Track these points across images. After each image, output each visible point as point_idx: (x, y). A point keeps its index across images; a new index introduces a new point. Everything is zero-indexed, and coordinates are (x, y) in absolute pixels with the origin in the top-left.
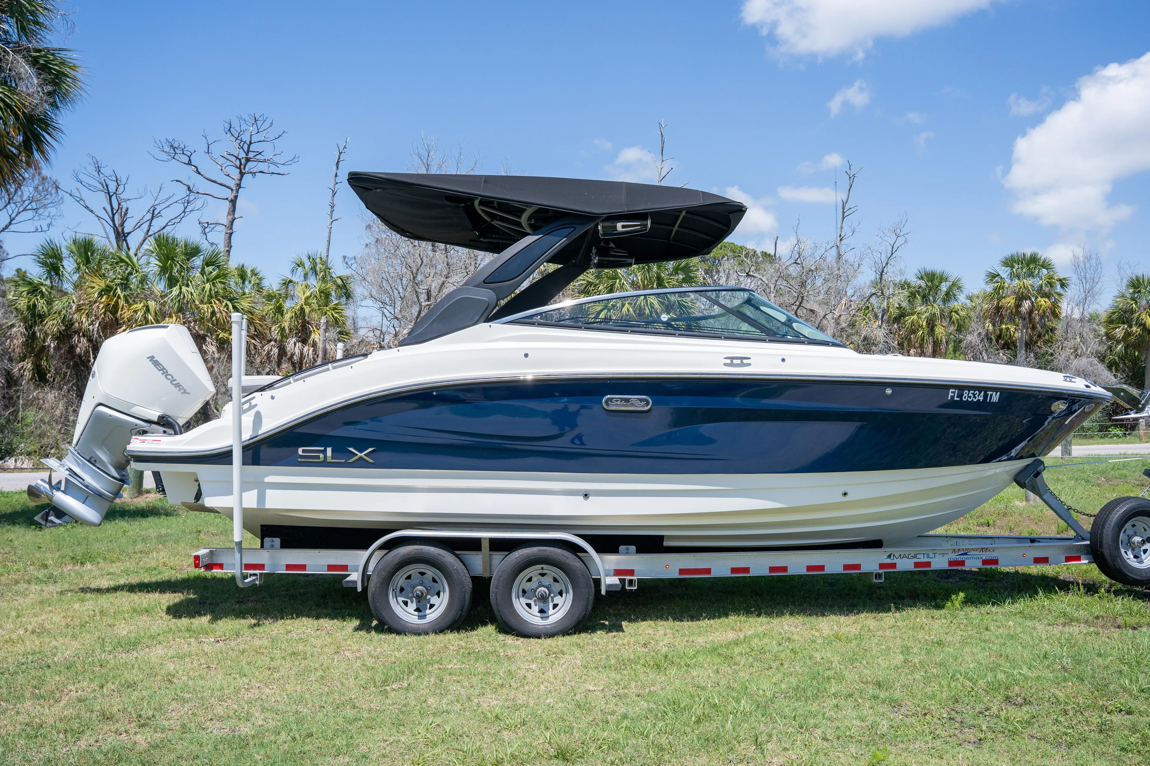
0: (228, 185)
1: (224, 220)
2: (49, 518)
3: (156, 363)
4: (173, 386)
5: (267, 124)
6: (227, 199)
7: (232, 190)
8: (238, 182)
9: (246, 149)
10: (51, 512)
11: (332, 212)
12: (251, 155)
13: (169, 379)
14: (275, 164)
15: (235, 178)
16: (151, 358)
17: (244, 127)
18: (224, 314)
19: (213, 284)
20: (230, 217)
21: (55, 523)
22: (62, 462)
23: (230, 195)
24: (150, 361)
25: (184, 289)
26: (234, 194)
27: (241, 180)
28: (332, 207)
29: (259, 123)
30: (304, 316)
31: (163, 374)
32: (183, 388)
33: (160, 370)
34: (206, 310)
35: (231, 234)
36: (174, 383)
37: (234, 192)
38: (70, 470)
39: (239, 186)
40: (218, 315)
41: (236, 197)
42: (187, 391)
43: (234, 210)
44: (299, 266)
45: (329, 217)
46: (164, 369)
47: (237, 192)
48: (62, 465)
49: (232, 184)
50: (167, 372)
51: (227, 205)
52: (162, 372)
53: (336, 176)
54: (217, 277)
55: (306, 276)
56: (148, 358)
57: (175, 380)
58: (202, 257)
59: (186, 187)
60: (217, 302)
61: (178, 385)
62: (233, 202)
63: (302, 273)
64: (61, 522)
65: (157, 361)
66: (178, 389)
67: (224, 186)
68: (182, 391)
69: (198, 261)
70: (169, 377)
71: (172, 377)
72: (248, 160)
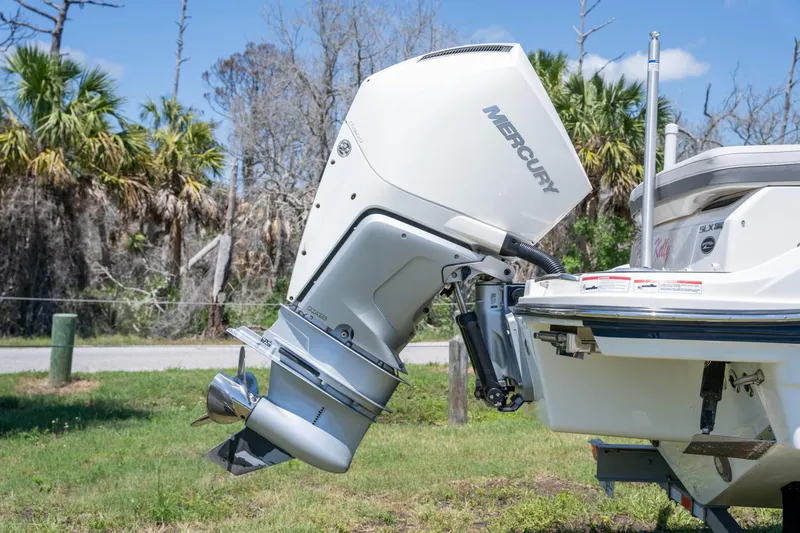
0: (51, 15)
2: (237, 455)
3: (503, 124)
4: (531, 174)
6: (50, 32)
7: (56, 22)
8: (62, 12)
10: (241, 441)
11: (180, 51)
13: (525, 158)
15: (59, 7)
16: (493, 112)
18: (115, 151)
19: (98, 113)
20: (55, 54)
21: (249, 465)
22: (266, 335)
23: (55, 28)
24: (490, 117)
25: (65, 116)
26: (58, 26)
27: (66, 9)
28: (180, 45)
30: (176, 163)
31: (514, 146)
32: (548, 178)
33: (508, 138)
34: (92, 145)
36: (533, 166)
37: (59, 23)
38: (284, 351)
39: (64, 17)
40: (108, 152)
41: (61, 30)
42: (554, 187)
43: (58, 46)
44: (149, 110)
45: (176, 57)
46: (517, 134)
47: (62, 23)
48: (267, 342)
49: (56, 14)
50: (522, 141)
52: (512, 142)
53: (185, 8)
54: (103, 104)
55: (157, 123)
56: (485, 111)
57: (536, 161)
58: (79, 80)
60: (104, 134)
61: (540, 173)
62: (58, 36)
63: (154, 119)
64: (262, 463)
65: (503, 118)
66: (539, 179)
67: (47, 16)
68: (546, 185)
69: (74, 85)
70: (525, 153)
71: (531, 155)
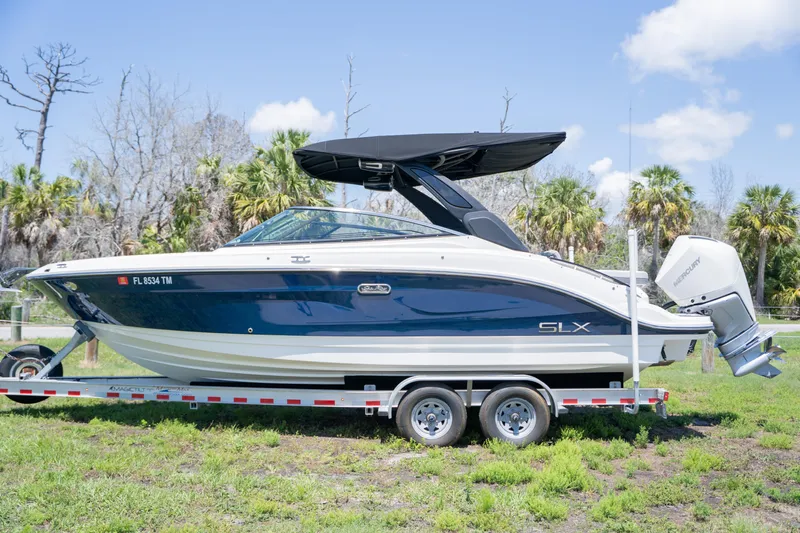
0: (41, 100)
1: (38, 128)
5: (70, 52)
6: (40, 111)
7: (44, 104)
8: (49, 98)
9: (55, 72)
12: (59, 76)
14: (83, 84)
15: (47, 94)
17: (54, 54)
20: (42, 126)
23: (43, 108)
26: (45, 107)
27: (51, 96)
29: (65, 50)
35: (42, 140)
37: (46, 105)
39: (50, 101)
41: (47, 110)
43: (45, 120)
47: (48, 106)
49: (44, 99)
51: (40, 116)
59: (5, 101)
62: (45, 114)
67: (38, 100)
72: (57, 80)
